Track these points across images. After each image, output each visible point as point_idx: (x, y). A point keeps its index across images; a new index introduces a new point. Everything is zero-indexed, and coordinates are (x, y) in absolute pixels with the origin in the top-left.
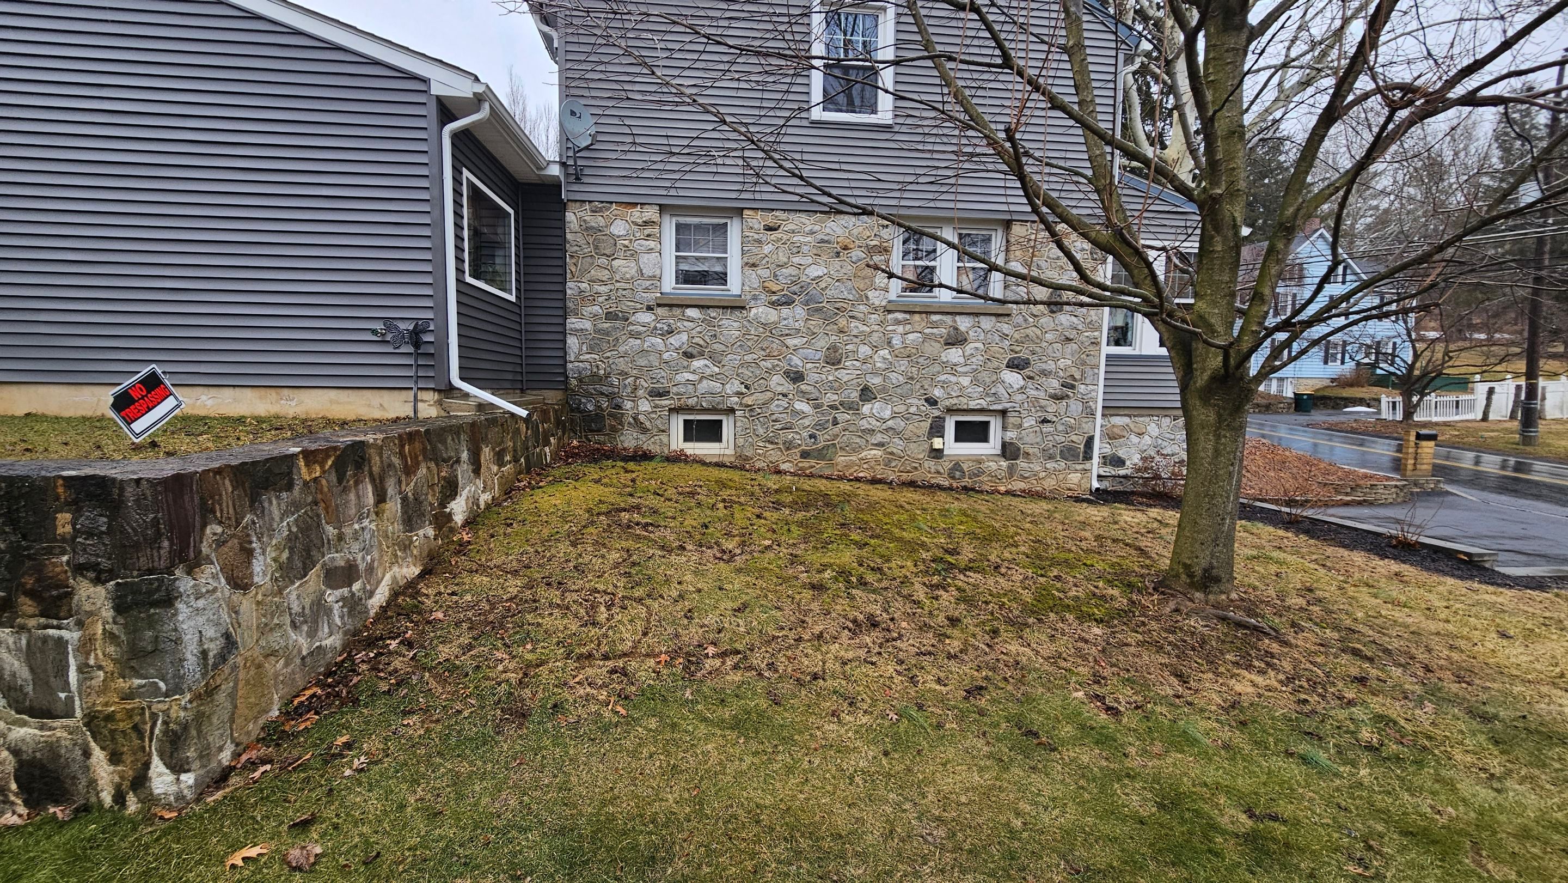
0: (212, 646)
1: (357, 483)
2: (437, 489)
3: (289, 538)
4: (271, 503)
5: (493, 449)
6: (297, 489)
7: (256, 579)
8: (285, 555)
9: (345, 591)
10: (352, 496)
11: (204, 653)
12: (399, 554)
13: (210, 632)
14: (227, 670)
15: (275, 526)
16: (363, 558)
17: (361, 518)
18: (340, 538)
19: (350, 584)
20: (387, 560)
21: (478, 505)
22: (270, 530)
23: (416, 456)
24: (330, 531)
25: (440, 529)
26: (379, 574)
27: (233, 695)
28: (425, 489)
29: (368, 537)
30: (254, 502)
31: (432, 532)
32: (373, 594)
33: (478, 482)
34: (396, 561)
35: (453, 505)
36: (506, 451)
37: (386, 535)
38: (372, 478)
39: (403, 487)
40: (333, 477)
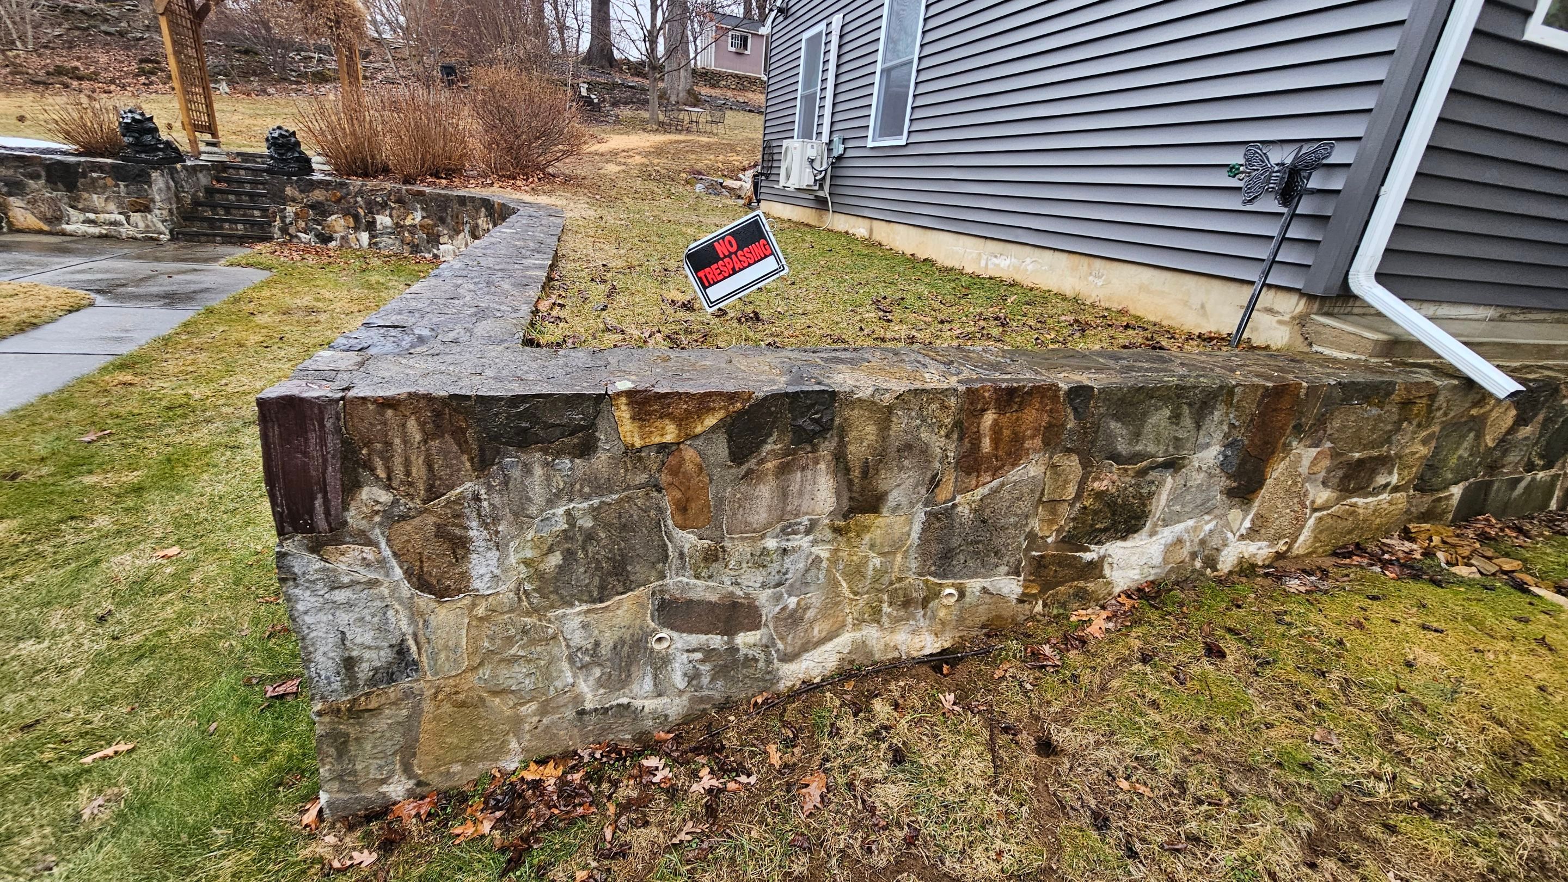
0: (367, 655)
1: (784, 470)
2: (1065, 511)
3: (566, 535)
4: (527, 470)
5: (1335, 454)
6: (601, 461)
7: (476, 584)
8: (555, 559)
9: (716, 641)
10: (765, 491)
11: (349, 664)
12: (886, 608)
13: (362, 636)
14: (393, 692)
15: (533, 510)
16: (778, 598)
17: (787, 531)
18: (712, 556)
19: (729, 631)
20: (849, 612)
21: (1211, 562)
22: (520, 516)
23: (1018, 439)
24: (688, 540)
25: (1046, 586)
26: (817, 632)
27: (409, 726)
28: (1025, 506)
29: (795, 566)
30: (482, 465)
31: (1011, 587)
32: (787, 658)
33: (1235, 514)
34: (875, 615)
35: (1116, 550)
36: (1385, 462)
37: (855, 573)
38: (840, 461)
39: (943, 493)
40: (720, 449)
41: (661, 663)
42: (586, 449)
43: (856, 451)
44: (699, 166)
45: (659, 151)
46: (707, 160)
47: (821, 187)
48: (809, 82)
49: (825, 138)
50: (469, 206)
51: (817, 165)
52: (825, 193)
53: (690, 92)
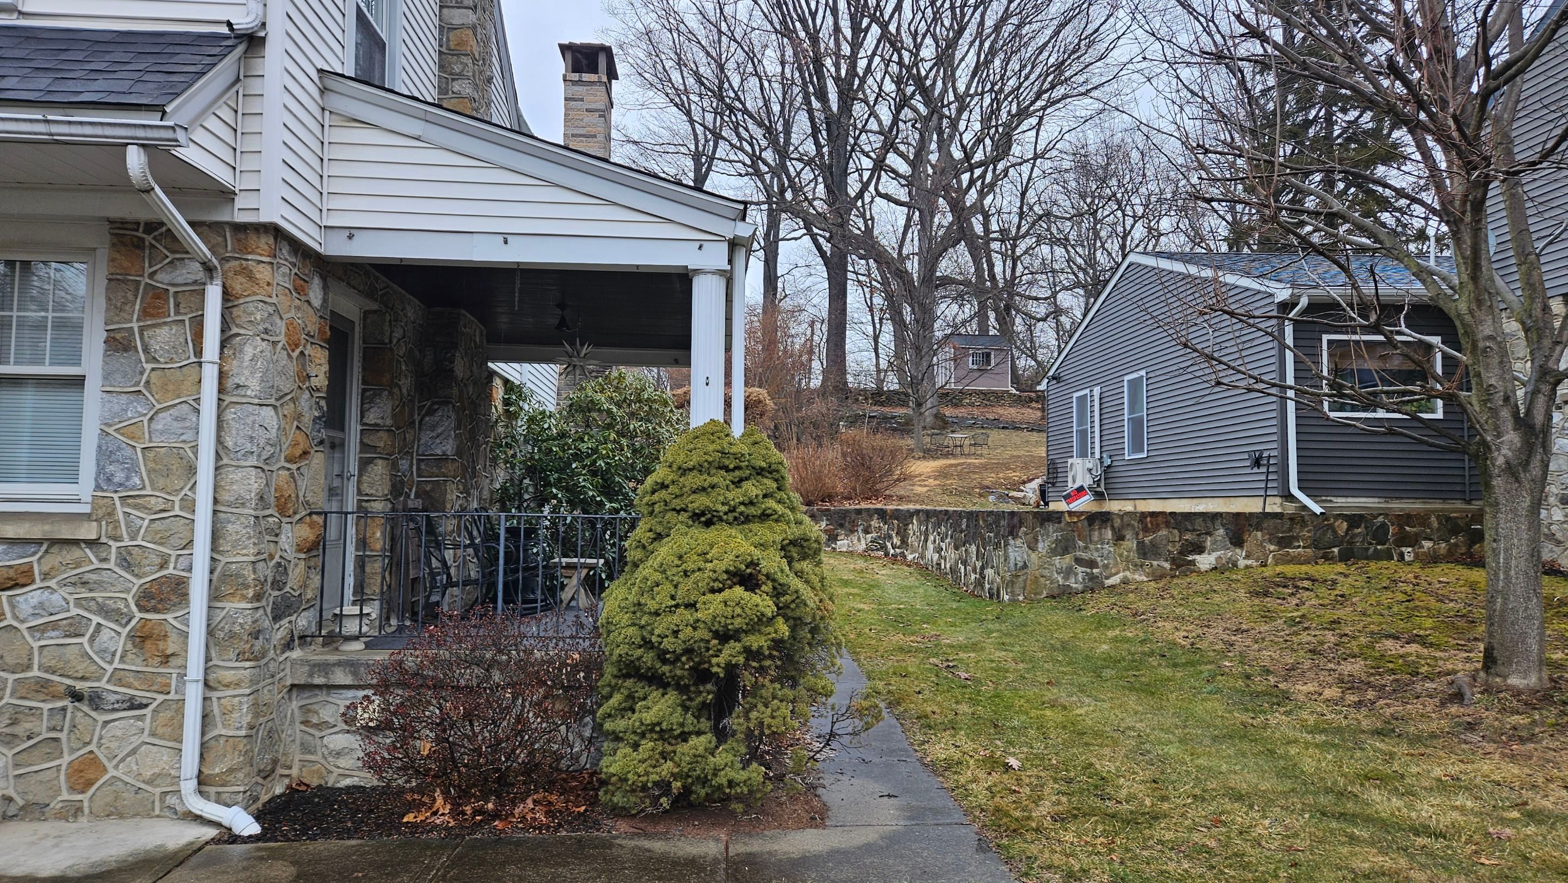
0: (1019, 563)
1: (1100, 530)
2: (1178, 545)
3: (1056, 540)
4: (1049, 527)
5: (1273, 537)
6: (1062, 525)
7: (1039, 549)
8: (1054, 546)
9: (1089, 570)
10: (1097, 533)
11: (1016, 564)
12: (1131, 567)
13: (1019, 558)
14: (1023, 572)
15: (1050, 534)
16: (1102, 561)
17: (1102, 544)
18: (1086, 548)
19: (1091, 568)
20: (1121, 567)
21: (1235, 565)
22: (1048, 536)
23: (1158, 525)
24: (1081, 543)
25: (1178, 567)
26: (1113, 571)
27: (1025, 581)
28: (1164, 542)
29: (1106, 552)
30: (1042, 525)
31: (1167, 565)
32: (1107, 578)
33: (1238, 551)
34: (1128, 569)
35: (1197, 557)
36: (1297, 538)
37: (1121, 555)
38: (1113, 528)
39: (1141, 536)
40: (1086, 523)
41: (1076, 574)
42: (1060, 522)
43: (1116, 525)
44: (986, 483)
45: (942, 474)
46: (990, 479)
47: (1099, 486)
48: (1081, 421)
49: (1097, 455)
50: (864, 515)
51: (1094, 472)
52: (1102, 489)
53: (937, 416)
